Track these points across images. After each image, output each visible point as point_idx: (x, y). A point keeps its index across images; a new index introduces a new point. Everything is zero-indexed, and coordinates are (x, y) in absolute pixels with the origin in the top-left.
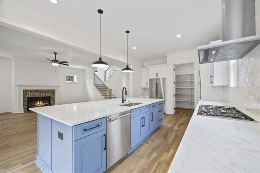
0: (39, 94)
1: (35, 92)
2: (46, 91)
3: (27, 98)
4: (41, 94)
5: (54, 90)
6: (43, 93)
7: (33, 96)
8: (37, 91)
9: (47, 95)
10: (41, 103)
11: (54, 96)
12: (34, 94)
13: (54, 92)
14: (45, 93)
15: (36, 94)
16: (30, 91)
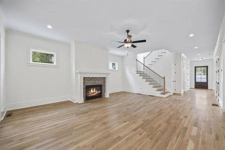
0: (94, 82)
1: (91, 79)
2: (99, 79)
3: (85, 86)
4: (95, 82)
5: (104, 78)
6: (97, 81)
7: (90, 85)
8: (93, 79)
9: (100, 83)
10: (94, 91)
11: (105, 84)
12: (90, 82)
13: (105, 80)
14: (98, 81)
15: (92, 82)
16: (87, 78)
